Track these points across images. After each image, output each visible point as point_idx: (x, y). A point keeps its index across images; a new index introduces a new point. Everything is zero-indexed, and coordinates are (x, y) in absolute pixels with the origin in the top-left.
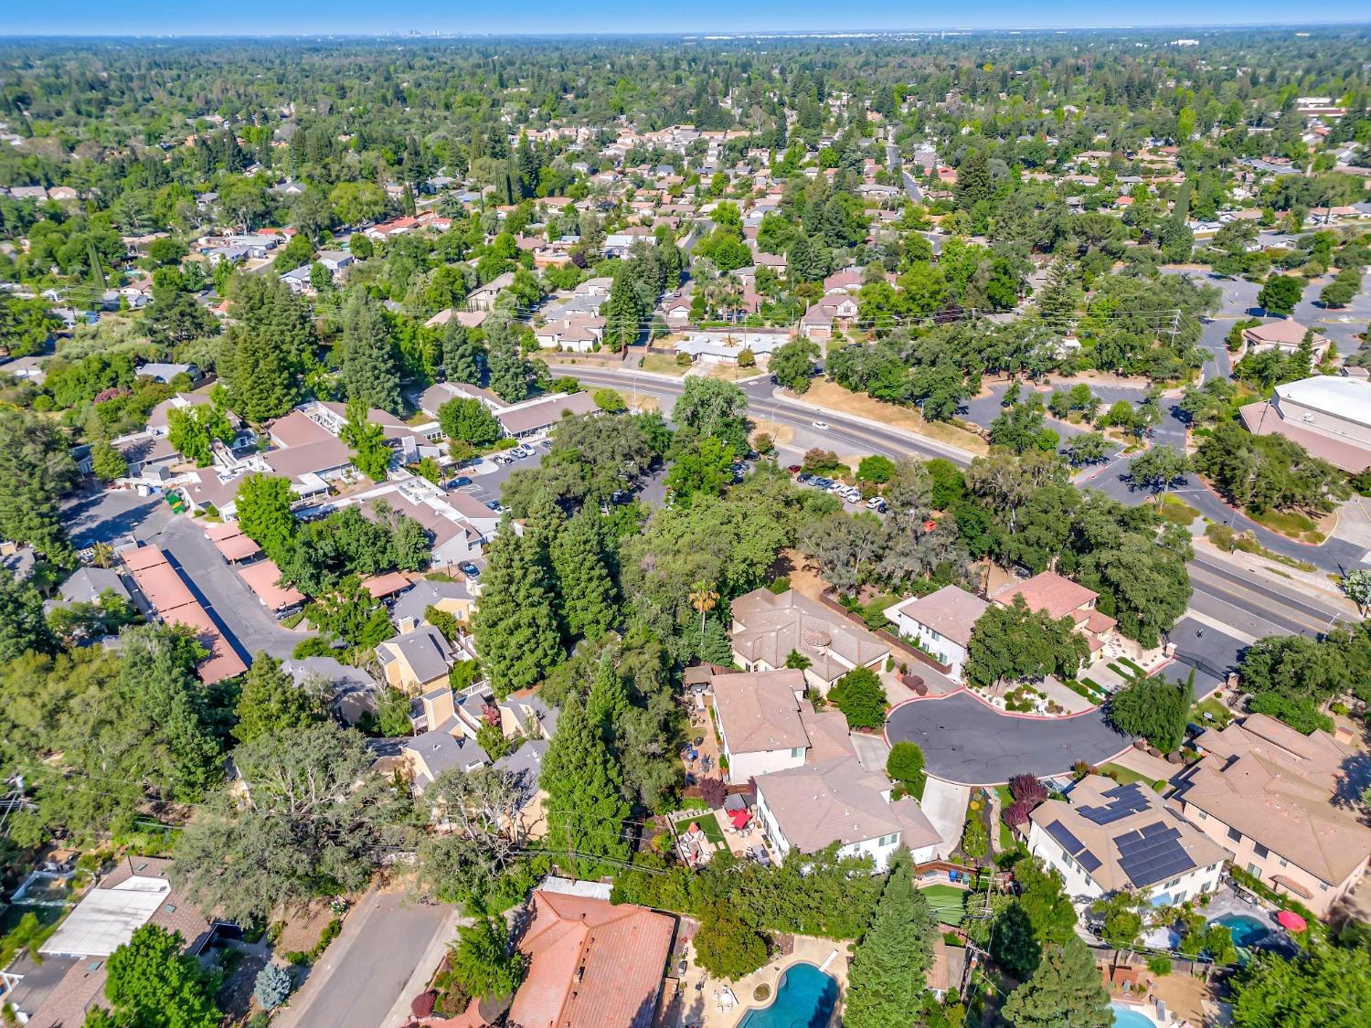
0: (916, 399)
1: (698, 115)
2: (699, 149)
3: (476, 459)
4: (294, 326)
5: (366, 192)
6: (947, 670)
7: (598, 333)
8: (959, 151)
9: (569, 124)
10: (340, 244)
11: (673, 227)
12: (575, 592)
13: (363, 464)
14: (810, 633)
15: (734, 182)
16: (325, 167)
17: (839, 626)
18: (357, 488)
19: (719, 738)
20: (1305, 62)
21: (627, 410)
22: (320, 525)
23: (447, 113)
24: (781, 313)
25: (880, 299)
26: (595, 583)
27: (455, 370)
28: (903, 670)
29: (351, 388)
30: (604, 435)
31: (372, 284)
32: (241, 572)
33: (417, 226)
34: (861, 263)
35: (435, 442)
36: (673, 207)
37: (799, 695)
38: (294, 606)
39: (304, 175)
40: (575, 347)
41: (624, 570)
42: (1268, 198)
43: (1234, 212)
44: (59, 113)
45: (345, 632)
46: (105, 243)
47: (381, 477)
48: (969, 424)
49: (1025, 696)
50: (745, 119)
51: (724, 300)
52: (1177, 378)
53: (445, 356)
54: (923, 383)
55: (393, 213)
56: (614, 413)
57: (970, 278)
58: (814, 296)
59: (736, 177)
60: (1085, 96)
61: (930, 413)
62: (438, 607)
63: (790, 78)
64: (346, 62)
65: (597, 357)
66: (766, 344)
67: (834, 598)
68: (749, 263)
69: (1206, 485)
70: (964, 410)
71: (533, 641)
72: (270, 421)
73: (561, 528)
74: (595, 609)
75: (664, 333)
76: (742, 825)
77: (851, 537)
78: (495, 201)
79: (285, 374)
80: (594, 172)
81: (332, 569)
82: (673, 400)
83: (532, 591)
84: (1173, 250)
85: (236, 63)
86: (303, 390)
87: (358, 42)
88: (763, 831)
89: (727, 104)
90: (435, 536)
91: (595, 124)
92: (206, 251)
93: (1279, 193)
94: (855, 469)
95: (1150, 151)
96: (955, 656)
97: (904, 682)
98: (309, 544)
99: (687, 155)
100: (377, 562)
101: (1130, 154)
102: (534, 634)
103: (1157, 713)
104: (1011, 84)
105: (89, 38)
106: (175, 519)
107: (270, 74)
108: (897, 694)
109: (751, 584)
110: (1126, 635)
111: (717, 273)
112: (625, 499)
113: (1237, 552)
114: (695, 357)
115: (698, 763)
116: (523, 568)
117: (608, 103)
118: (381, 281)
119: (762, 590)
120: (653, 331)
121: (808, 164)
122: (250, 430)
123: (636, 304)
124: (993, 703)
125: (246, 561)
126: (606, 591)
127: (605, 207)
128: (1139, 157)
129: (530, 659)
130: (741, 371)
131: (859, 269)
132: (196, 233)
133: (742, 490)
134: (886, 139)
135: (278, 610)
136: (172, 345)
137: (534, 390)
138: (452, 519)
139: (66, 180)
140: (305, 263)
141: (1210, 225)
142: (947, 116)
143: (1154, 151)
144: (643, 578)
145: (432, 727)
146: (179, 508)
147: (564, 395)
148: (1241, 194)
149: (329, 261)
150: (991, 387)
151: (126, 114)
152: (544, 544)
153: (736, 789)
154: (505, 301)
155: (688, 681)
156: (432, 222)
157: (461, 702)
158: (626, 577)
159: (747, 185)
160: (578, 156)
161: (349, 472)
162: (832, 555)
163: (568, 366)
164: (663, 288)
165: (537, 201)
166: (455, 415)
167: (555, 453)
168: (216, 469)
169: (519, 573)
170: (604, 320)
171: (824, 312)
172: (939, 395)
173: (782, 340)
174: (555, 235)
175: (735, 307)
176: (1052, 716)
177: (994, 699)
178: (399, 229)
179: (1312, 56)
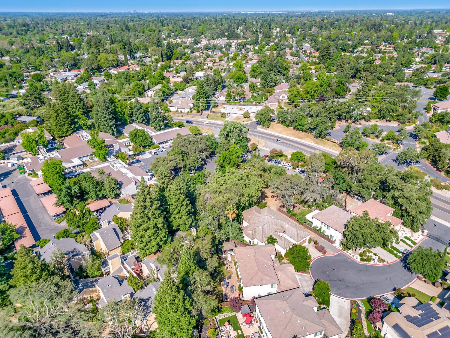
0: (311, 130)
1: (229, 34)
2: (229, 45)
3: (143, 152)
4: (77, 102)
5: (111, 57)
6: (333, 242)
7: (192, 106)
8: (318, 45)
9: (185, 37)
10: (100, 75)
11: (220, 70)
12: (176, 211)
13: (97, 154)
14: (276, 227)
15: (241, 55)
16: (98, 49)
17: (288, 224)
18: (95, 164)
19: (238, 276)
20: (431, 20)
21: (202, 134)
22: (75, 179)
23: (143, 34)
24: (259, 99)
25: (296, 93)
26: (184, 207)
27: (137, 119)
28: (316, 243)
29: (96, 125)
30: (192, 143)
31: (110, 88)
32: (41, 199)
33: (129, 69)
34: (287, 81)
35: (127, 146)
36: (220, 63)
37: (273, 257)
38: (62, 214)
39: (91, 52)
40: (183, 111)
41: (198, 200)
42: (428, 61)
43: (416, 65)
44: (11, 34)
45: (79, 227)
46: (16, 74)
47: (104, 159)
48: (332, 139)
49: (368, 254)
50: (244, 36)
51: (238, 94)
52: (409, 122)
53: (134, 114)
54: (314, 123)
55: (120, 65)
56: (197, 135)
57: (329, 86)
58: (271, 93)
59: (242, 54)
60: (360, 29)
61: (317, 135)
62: (119, 216)
63: (259, 24)
64: (111, 19)
65: (191, 114)
66: (254, 110)
67: (284, 210)
68: (247, 81)
69: (426, 163)
70: (329, 134)
71: (156, 234)
72: (64, 138)
73: (170, 183)
74: (184, 218)
75: (216, 106)
76: (249, 322)
77: (292, 185)
78: (157, 61)
79: (69, 120)
80: (193, 52)
81: (78, 198)
82: (219, 130)
83: (155, 212)
84: (399, 77)
85: (75, 20)
86: (77, 126)
87: (116, 14)
88: (258, 324)
89: (238, 31)
90: (122, 184)
91: (193, 37)
92: (51, 77)
93: (432, 59)
94: (289, 157)
95: (384, 46)
96: (338, 237)
97: (316, 248)
98: (69, 188)
99: (225, 47)
100: (97, 195)
101: (377, 47)
102: (156, 231)
103: (430, 265)
104: (334, 26)
105: (27, 13)
106: (20, 176)
107: (86, 23)
108: (314, 254)
109: (251, 205)
110: (406, 226)
111: (235, 85)
112: (200, 168)
113: (444, 190)
114: (228, 114)
115: (229, 288)
116: (151, 202)
117: (198, 31)
118: (113, 87)
119: (255, 208)
120: (212, 105)
121: (267, 50)
122: (56, 141)
123: (206, 95)
124: (355, 258)
125: (45, 194)
126: (189, 210)
127: (196, 63)
128: (380, 48)
129: (154, 243)
130: (245, 119)
131: (287, 84)
132: (50, 71)
133: (247, 165)
134: (293, 42)
135: (54, 216)
136: (32, 109)
137: (167, 126)
138: (130, 177)
139: (8, 54)
140: (87, 81)
141: (409, 69)
142: (313, 35)
143: (385, 46)
144: (206, 203)
145: (112, 272)
146: (22, 172)
147: (178, 128)
148: (418, 59)
149: (95, 81)
150: (340, 125)
151: (34, 34)
152: (162, 190)
153: (246, 302)
154: (158, 94)
155: (224, 249)
156: (134, 67)
157: (125, 260)
158: (198, 204)
159: (245, 57)
160: (187, 47)
161: (92, 157)
162: (284, 192)
163: (180, 118)
164: (216, 90)
165: (172, 61)
166: (135, 135)
167: (173, 150)
168: (38, 156)
169: (149, 204)
170: (194, 101)
171: (275, 98)
172: (320, 128)
173: (260, 108)
174: (177, 72)
175: (242, 96)
176: (381, 264)
177: (354, 255)
178: (122, 70)
179: (432, 18)
